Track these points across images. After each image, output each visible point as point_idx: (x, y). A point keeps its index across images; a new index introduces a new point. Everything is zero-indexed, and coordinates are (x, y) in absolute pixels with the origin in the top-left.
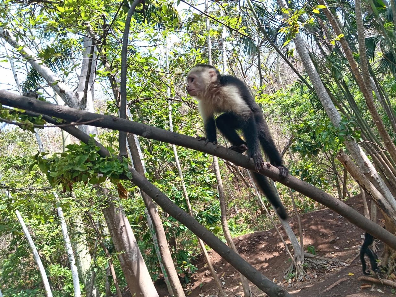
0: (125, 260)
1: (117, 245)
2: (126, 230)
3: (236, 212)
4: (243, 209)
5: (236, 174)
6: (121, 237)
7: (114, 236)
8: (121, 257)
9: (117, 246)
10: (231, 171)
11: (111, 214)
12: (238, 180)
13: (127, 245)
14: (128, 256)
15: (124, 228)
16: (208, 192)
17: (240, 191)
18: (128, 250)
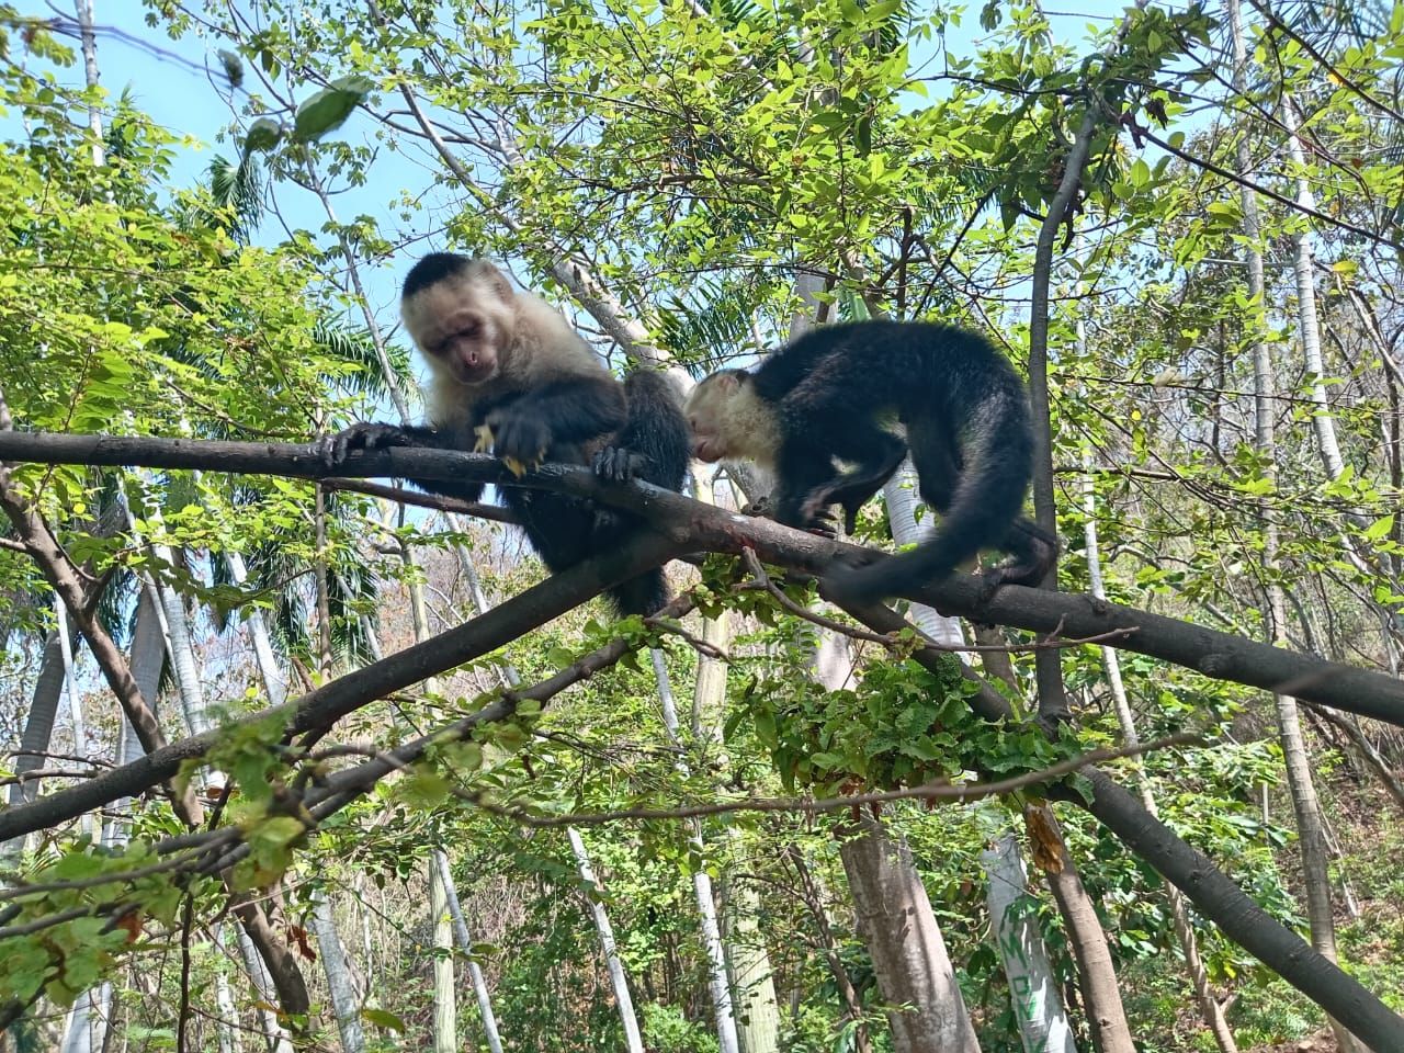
0: (912, 1038)
1: (888, 977)
2: (919, 927)
3: (1346, 909)
4: (1378, 902)
5: (1352, 753)
6: (901, 950)
7: (875, 940)
8: (898, 1022)
9: (884, 980)
10: (1326, 739)
11: (865, 861)
12: (1355, 780)
13: (921, 984)
14: (923, 1022)
15: (910, 919)
16: (1234, 819)
17: (1364, 823)
18: (923, 1000)
